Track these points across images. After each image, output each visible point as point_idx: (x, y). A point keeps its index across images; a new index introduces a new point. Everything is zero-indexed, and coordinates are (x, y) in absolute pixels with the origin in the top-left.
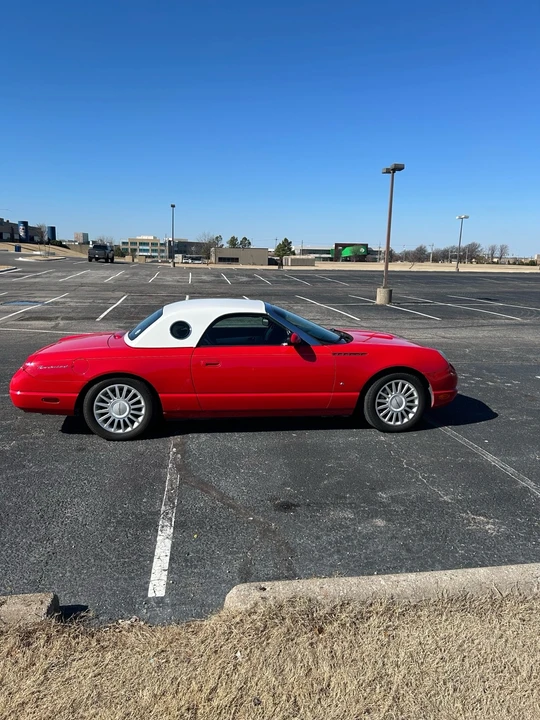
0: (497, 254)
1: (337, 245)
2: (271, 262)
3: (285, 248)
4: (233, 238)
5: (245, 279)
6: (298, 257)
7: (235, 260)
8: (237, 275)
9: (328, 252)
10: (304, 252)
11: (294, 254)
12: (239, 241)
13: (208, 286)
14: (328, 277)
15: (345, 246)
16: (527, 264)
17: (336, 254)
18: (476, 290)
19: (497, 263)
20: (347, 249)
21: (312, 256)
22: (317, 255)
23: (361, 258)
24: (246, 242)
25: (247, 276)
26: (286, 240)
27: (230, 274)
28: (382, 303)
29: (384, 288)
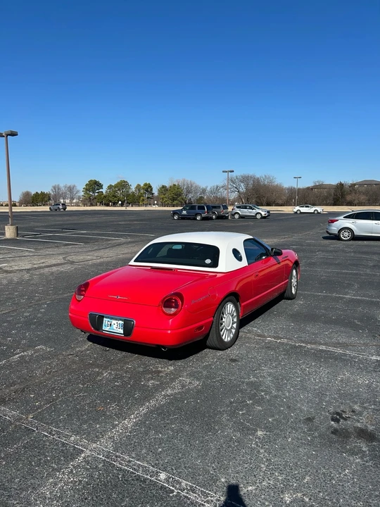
28: (13, 237)
29: (11, 225)
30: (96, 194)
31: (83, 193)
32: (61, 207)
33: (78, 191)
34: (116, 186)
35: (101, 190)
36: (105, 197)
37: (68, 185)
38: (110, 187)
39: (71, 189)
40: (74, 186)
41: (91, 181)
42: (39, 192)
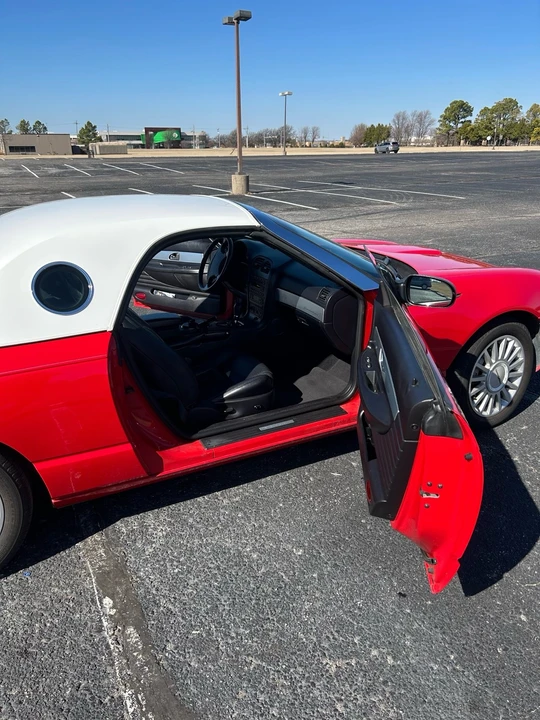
0: (310, 137)
1: (147, 130)
2: (76, 150)
3: (89, 132)
4: (23, 121)
5: (54, 171)
6: (107, 143)
7: (32, 149)
8: (43, 165)
9: (138, 138)
10: (112, 138)
11: (101, 141)
12: (31, 126)
13: (9, 181)
14: (156, 165)
15: (156, 130)
16: (337, 147)
17: (147, 140)
18: (320, 174)
19: (310, 146)
20: (159, 134)
21: (121, 143)
22: (127, 142)
23: (176, 145)
24: (40, 128)
25: (55, 166)
26: (89, 123)
27: (33, 166)
28: (240, 193)
29: (240, 174)
30: (460, 125)
31: (438, 125)
32: (391, 148)
33: (432, 122)
34: (493, 111)
35: (468, 119)
36: (472, 129)
37: (419, 111)
38: (485, 111)
39: (421, 118)
40: (427, 113)
41: (455, 102)
42: (376, 125)
